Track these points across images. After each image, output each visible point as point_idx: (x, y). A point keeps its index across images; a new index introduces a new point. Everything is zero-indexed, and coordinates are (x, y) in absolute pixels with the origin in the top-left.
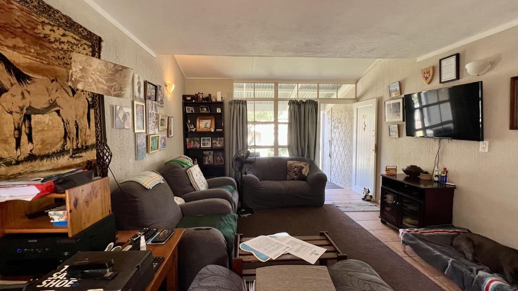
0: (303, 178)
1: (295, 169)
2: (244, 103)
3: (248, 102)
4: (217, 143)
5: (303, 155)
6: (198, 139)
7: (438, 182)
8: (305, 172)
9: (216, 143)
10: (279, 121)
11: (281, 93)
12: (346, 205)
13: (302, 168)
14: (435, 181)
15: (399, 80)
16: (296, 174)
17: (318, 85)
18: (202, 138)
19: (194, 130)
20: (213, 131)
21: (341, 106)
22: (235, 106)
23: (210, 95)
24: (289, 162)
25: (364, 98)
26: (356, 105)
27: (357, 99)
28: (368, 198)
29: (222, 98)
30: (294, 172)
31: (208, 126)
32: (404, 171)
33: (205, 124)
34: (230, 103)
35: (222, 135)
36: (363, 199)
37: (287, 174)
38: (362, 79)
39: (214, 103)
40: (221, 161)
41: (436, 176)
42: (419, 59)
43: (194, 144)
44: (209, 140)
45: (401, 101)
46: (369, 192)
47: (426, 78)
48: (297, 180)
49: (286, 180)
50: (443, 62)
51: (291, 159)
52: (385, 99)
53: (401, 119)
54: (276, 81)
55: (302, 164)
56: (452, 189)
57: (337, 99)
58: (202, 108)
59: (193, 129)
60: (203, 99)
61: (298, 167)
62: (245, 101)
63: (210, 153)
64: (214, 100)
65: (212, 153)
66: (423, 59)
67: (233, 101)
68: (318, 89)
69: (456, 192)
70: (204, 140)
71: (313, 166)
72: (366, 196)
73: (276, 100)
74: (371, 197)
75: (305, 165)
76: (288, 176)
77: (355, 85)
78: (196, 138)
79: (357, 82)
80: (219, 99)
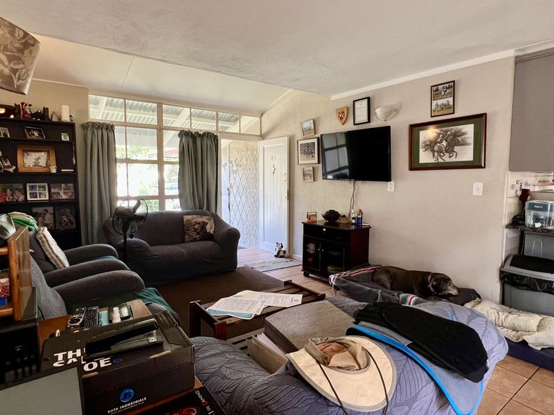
0: (209, 237)
1: (196, 226)
2: (109, 128)
3: (116, 127)
4: (62, 193)
5: (201, 208)
6: (21, 186)
7: (354, 224)
8: (210, 228)
9: (58, 193)
10: (165, 159)
11: (168, 120)
12: (262, 265)
13: (205, 224)
14: (353, 224)
15: (313, 118)
16: (198, 234)
17: (217, 114)
18: (28, 185)
19: (11, 170)
20: (54, 170)
21: (241, 144)
22: (93, 132)
23: (46, 110)
24: (186, 218)
25: (272, 135)
26: (261, 144)
27: (263, 137)
28: (281, 254)
29: (71, 116)
30: (195, 230)
31: (43, 162)
32: (323, 216)
33: (34, 160)
34: (85, 127)
35: (72, 178)
36: (276, 256)
37: (184, 234)
38: (268, 112)
39: (55, 123)
40: (71, 222)
41: (354, 218)
42: (333, 98)
43: (12, 195)
44: (44, 187)
45: (315, 141)
46: (282, 247)
47: (341, 118)
48: (201, 240)
49: (183, 241)
50: (357, 104)
51: (188, 214)
52: (297, 139)
53: (316, 161)
54: (159, 101)
55: (204, 219)
56: (367, 229)
57: (240, 134)
58: (29, 130)
59: (9, 167)
60: (33, 115)
61: (199, 223)
62: (112, 127)
63: (46, 210)
64: (55, 119)
65: (51, 209)
66: (337, 98)
67: (91, 125)
68: (217, 120)
69: (371, 231)
70: (32, 188)
71: (217, 221)
72: (279, 252)
73: (160, 129)
74: (284, 252)
75: (208, 219)
76: (186, 236)
77: (259, 119)
78: (15, 185)
79: (262, 115)
80: (66, 118)
